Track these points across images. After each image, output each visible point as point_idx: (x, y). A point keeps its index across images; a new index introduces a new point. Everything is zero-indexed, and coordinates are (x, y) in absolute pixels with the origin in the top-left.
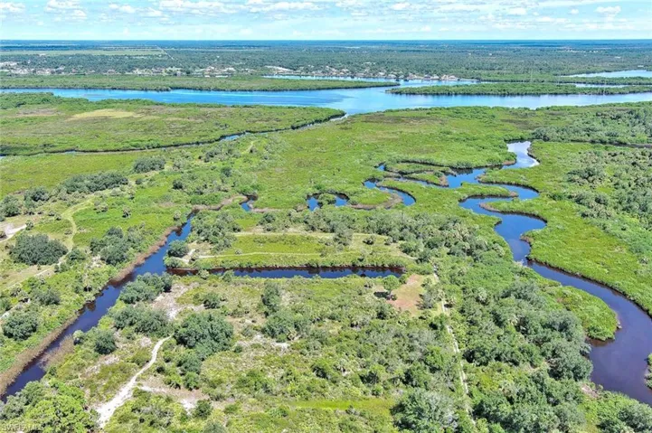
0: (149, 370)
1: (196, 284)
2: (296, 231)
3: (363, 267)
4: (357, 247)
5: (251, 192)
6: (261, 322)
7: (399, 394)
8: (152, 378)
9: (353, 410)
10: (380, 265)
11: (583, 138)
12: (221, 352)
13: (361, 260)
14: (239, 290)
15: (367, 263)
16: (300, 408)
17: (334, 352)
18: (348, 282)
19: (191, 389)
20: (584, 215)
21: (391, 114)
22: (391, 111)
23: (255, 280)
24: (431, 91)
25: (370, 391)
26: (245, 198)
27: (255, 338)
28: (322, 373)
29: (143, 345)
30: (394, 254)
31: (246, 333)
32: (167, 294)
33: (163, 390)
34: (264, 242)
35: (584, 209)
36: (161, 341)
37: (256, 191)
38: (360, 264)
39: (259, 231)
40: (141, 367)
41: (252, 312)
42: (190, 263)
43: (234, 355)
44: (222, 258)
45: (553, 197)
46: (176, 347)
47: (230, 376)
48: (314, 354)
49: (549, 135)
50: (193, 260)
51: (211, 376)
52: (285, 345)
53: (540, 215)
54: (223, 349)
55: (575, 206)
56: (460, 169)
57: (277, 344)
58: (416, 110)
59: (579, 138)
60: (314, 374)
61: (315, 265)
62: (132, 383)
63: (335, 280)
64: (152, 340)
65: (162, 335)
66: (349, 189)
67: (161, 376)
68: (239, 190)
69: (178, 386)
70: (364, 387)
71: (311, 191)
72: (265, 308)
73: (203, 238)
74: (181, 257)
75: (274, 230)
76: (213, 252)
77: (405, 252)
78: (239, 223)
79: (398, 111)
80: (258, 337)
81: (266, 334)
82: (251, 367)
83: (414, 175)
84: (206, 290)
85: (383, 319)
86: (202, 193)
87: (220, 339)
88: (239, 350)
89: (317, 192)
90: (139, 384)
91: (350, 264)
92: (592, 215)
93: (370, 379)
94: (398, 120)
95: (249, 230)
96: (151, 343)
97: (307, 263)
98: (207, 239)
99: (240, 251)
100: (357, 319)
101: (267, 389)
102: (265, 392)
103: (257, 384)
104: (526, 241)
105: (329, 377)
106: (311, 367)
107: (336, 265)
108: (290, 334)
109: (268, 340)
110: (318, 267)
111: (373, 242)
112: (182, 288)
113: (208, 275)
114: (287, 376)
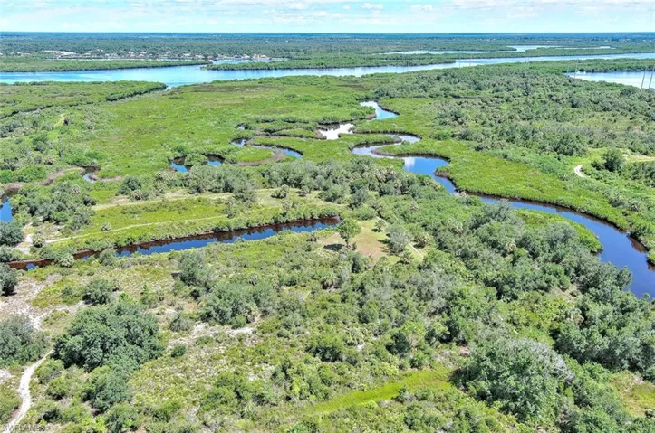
0: (25, 422)
1: (58, 277)
2: (179, 195)
3: (287, 222)
4: (266, 204)
5: (89, 162)
6: (190, 308)
7: (447, 359)
9: (407, 395)
10: (309, 217)
11: (422, 94)
12: (150, 363)
13: (284, 215)
15: (291, 217)
16: (327, 413)
17: (322, 324)
18: (284, 239)
20: (478, 149)
21: (220, 85)
22: (219, 82)
23: (154, 256)
24: (250, 66)
25: (406, 362)
26: (82, 170)
27: (195, 331)
28: (329, 354)
30: (315, 203)
31: (175, 326)
32: (10, 297)
34: (139, 212)
35: (476, 143)
36: (30, 370)
37: (95, 161)
38: (283, 220)
39: (123, 201)
41: (170, 297)
42: (33, 251)
43: (174, 360)
44: (82, 238)
45: (438, 138)
46: (65, 372)
47: (186, 394)
48: (298, 332)
49: (391, 93)
50: (38, 246)
51: (153, 402)
52: (247, 330)
54: (152, 357)
55: (464, 143)
56: (327, 124)
57: (236, 332)
58: (245, 80)
59: (418, 94)
60: (318, 358)
61: (226, 229)
63: (266, 240)
64: (12, 371)
65: (29, 359)
66: (218, 149)
68: (70, 161)
70: (396, 359)
71: (171, 154)
72: (188, 290)
73: (41, 218)
74: (15, 244)
75: (146, 197)
76: (65, 233)
77: (328, 200)
78: (92, 196)
79: (226, 82)
80: (200, 328)
81: (212, 321)
82: (213, 372)
83: (284, 132)
84: (80, 282)
85: (357, 272)
86: (13, 169)
87: (140, 340)
88: (178, 353)
89: (179, 155)
91: (272, 222)
92: (487, 147)
93: (399, 346)
94: (231, 89)
95: (108, 202)
96: (10, 376)
97: (214, 227)
98: (48, 219)
99: (109, 226)
100: (332, 276)
101: (260, 399)
102: (259, 403)
103: (244, 394)
104: (442, 176)
105: (344, 357)
106: (308, 350)
107: (253, 225)
108: (250, 312)
109: (217, 328)
110: (230, 231)
111: (285, 196)
112: (34, 285)
113: (73, 261)
114: (284, 370)
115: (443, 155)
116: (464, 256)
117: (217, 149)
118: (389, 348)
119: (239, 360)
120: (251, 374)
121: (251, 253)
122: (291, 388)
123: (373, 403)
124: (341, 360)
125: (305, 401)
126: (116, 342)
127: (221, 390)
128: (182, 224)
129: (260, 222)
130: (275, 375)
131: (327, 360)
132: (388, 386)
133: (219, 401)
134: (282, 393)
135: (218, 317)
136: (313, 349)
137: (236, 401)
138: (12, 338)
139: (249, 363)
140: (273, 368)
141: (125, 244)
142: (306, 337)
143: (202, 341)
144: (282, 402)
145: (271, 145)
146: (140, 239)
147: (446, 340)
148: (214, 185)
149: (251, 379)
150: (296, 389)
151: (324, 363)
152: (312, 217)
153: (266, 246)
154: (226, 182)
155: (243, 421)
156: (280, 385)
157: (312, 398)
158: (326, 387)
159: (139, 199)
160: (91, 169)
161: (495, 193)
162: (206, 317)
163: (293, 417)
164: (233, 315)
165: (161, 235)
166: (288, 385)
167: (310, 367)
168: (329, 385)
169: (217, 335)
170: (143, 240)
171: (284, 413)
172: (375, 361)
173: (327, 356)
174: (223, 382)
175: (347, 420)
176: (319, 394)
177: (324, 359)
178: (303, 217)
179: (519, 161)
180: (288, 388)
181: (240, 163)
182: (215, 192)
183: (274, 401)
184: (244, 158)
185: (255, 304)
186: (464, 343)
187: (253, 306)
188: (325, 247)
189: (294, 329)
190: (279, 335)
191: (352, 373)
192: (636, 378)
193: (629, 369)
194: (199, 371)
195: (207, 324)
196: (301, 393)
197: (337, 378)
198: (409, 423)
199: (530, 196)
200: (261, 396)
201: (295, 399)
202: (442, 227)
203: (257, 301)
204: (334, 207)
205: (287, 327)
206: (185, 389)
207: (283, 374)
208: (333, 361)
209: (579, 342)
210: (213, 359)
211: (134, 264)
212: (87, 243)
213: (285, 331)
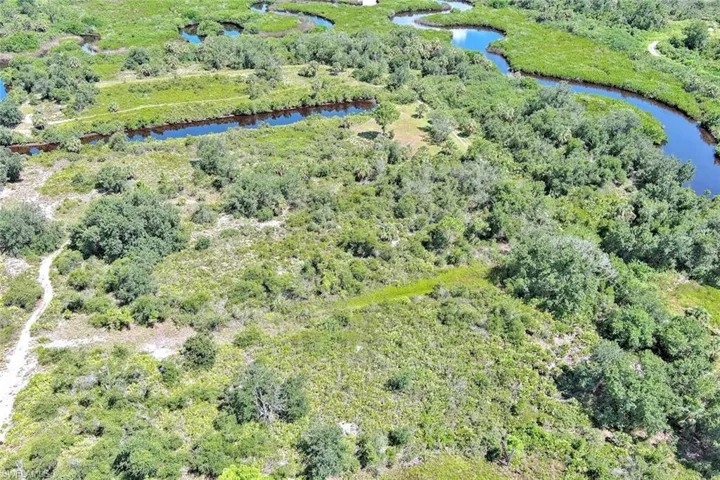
1: (66, 163)
2: (190, 71)
3: (317, 105)
4: (292, 84)
5: (86, 29)
6: (213, 199)
7: (486, 256)
8: (62, 323)
9: (442, 291)
10: (340, 100)
12: (173, 255)
13: (313, 97)
14: (147, 159)
15: (321, 99)
16: (359, 307)
17: (355, 218)
18: (313, 125)
19: (151, 325)
20: (539, 20)
23: (170, 141)
25: (442, 258)
26: (80, 39)
27: (219, 223)
28: (361, 249)
29: (14, 272)
30: (348, 84)
31: (197, 217)
32: (17, 184)
33: (96, 338)
34: (149, 91)
35: (537, 13)
36: (47, 261)
37: (93, 28)
38: (313, 102)
39: (130, 78)
40: (30, 311)
41: (190, 187)
42: (34, 133)
43: (198, 253)
44: (87, 119)
46: (84, 264)
47: (212, 287)
48: (329, 227)
50: (40, 128)
51: (179, 295)
52: (274, 223)
53: (492, 24)
54: (174, 249)
55: (524, 12)
57: (263, 225)
60: (350, 253)
61: (248, 112)
62: (25, 341)
63: (293, 125)
64: (30, 261)
65: (45, 249)
66: (236, 16)
67: (79, 317)
68: (65, 28)
69: (123, 325)
70: (432, 256)
71: (181, 22)
72: (208, 179)
73: (39, 96)
74: (13, 125)
75: (156, 73)
76: (67, 114)
77: (364, 80)
78: (94, 71)
80: (224, 221)
81: (237, 213)
82: (240, 265)
84: (91, 169)
85: (393, 163)
87: (160, 231)
88: (202, 246)
89: (191, 22)
90: (43, 341)
91: (299, 104)
92: (550, 18)
93: (435, 242)
95: (113, 78)
96: (28, 266)
97: (234, 109)
98: (47, 97)
99: (116, 106)
100: (365, 168)
101: (290, 293)
102: (288, 297)
103: (273, 288)
104: (495, 53)
105: (377, 253)
106: (339, 245)
107: (278, 108)
108: (277, 205)
109: (243, 221)
110: (253, 114)
111: (314, 73)
112: (41, 172)
113: (81, 146)
114: (314, 265)
115: (499, 27)
116: (513, 146)
117: (234, 16)
118: (425, 244)
119: (267, 254)
120: (280, 268)
121: (277, 140)
122: (321, 283)
123: (406, 298)
124: (374, 256)
125: (335, 296)
126: (135, 234)
127: (250, 283)
128: (198, 105)
129: (286, 104)
130: (304, 270)
131: (360, 255)
132: (422, 282)
133: (248, 295)
134: (312, 287)
135: (243, 209)
136: (345, 244)
137: (265, 294)
138: (25, 227)
139: (278, 258)
140: (302, 262)
141: (136, 128)
142: (338, 231)
143: (227, 235)
144: (313, 296)
145: (297, 12)
146: (152, 122)
147: (486, 236)
148: (233, 59)
149: (280, 273)
150: (327, 284)
151: (357, 259)
152: (344, 100)
153: (293, 133)
154: (246, 57)
155: (272, 314)
156: (309, 280)
157: (344, 292)
158: (358, 283)
159: (148, 75)
160: (90, 38)
161: (554, 73)
162: (231, 209)
163: (324, 311)
164: (259, 208)
165: (176, 118)
166: (319, 280)
167: (341, 262)
168: (361, 280)
169: (242, 228)
170: (156, 123)
171: (315, 307)
172: (410, 257)
173: (359, 252)
174: (251, 275)
175: (379, 314)
176: (351, 289)
177: (356, 254)
178: (334, 100)
179: (584, 36)
180: (319, 283)
181: (261, 33)
182: (234, 68)
183: (304, 295)
184: (265, 27)
185: (282, 196)
186: (505, 240)
187: (281, 198)
188: (359, 135)
189: (325, 223)
190: (309, 230)
191: (385, 269)
192: (682, 278)
193: (676, 268)
194: (225, 264)
195: (232, 216)
196: (332, 288)
197: (369, 273)
198: (443, 318)
199: (593, 79)
200: (290, 291)
201: (326, 294)
202: (491, 113)
203: (285, 193)
204: (370, 88)
205: (317, 221)
206: (212, 282)
207: (314, 269)
208: (366, 256)
209: (628, 240)
210: (239, 253)
211: (147, 150)
212: (94, 126)
213: (315, 226)
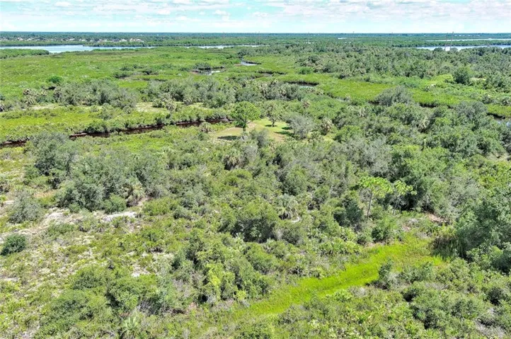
13: (168, 117)
15: (176, 119)
18: (170, 133)
20: (341, 77)
21: (100, 52)
22: (98, 50)
24: (127, 44)
25: (365, 234)
27: (47, 220)
45: (303, 73)
52: (127, 214)
55: (327, 74)
56: (200, 69)
57: (111, 216)
88: (12, 248)
92: (348, 75)
94: (109, 54)
101: (154, 305)
102: (151, 311)
103: (122, 297)
106: (221, 230)
107: (133, 126)
108: (131, 192)
109: (83, 215)
114: (191, 256)
115: (311, 82)
118: (338, 218)
119: (115, 250)
120: (136, 267)
122: (205, 282)
123: (343, 291)
124: (273, 237)
125: (230, 302)
127: (80, 295)
129: (141, 124)
130: (176, 265)
131: (253, 239)
132: (352, 269)
133: (77, 315)
134: (190, 291)
135: (83, 200)
136: (231, 226)
137: (109, 311)
139: (132, 253)
140: (171, 256)
142: (215, 215)
143: (57, 231)
144: (192, 307)
148: (88, 97)
149: (135, 275)
150: (216, 281)
151: (249, 244)
152: (198, 119)
153: (149, 139)
154: (102, 95)
156: (185, 280)
157: (242, 295)
158: (261, 277)
162: (65, 203)
163: (215, 329)
164: (107, 196)
166: (200, 278)
167: (230, 249)
168: (265, 272)
169: (80, 221)
171: (199, 324)
172: (324, 236)
173: (253, 234)
174: (86, 281)
175: (315, 324)
177: (248, 238)
178: (188, 120)
180: (200, 282)
182: (90, 105)
183: (178, 306)
185: (138, 183)
187: (136, 184)
188: (219, 138)
189: (196, 207)
190: (176, 217)
191: (295, 255)
194: (45, 271)
195: (67, 210)
196: (223, 289)
197: (275, 261)
200: (154, 300)
201: (214, 299)
203: (142, 178)
205: (186, 205)
206: (16, 300)
207: (191, 263)
208: (264, 240)
210: (72, 253)
213: (185, 211)
